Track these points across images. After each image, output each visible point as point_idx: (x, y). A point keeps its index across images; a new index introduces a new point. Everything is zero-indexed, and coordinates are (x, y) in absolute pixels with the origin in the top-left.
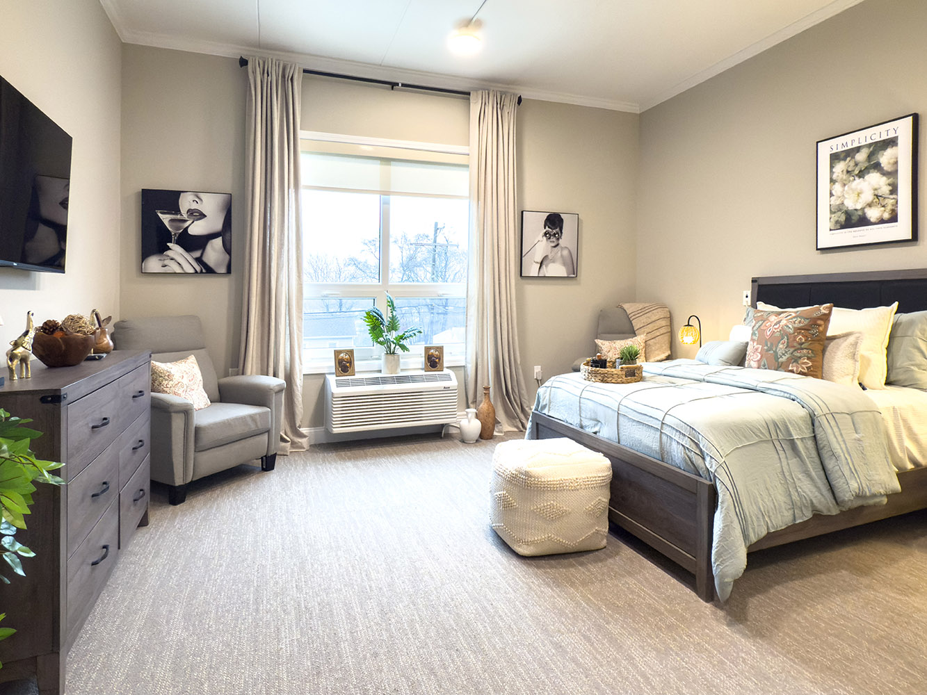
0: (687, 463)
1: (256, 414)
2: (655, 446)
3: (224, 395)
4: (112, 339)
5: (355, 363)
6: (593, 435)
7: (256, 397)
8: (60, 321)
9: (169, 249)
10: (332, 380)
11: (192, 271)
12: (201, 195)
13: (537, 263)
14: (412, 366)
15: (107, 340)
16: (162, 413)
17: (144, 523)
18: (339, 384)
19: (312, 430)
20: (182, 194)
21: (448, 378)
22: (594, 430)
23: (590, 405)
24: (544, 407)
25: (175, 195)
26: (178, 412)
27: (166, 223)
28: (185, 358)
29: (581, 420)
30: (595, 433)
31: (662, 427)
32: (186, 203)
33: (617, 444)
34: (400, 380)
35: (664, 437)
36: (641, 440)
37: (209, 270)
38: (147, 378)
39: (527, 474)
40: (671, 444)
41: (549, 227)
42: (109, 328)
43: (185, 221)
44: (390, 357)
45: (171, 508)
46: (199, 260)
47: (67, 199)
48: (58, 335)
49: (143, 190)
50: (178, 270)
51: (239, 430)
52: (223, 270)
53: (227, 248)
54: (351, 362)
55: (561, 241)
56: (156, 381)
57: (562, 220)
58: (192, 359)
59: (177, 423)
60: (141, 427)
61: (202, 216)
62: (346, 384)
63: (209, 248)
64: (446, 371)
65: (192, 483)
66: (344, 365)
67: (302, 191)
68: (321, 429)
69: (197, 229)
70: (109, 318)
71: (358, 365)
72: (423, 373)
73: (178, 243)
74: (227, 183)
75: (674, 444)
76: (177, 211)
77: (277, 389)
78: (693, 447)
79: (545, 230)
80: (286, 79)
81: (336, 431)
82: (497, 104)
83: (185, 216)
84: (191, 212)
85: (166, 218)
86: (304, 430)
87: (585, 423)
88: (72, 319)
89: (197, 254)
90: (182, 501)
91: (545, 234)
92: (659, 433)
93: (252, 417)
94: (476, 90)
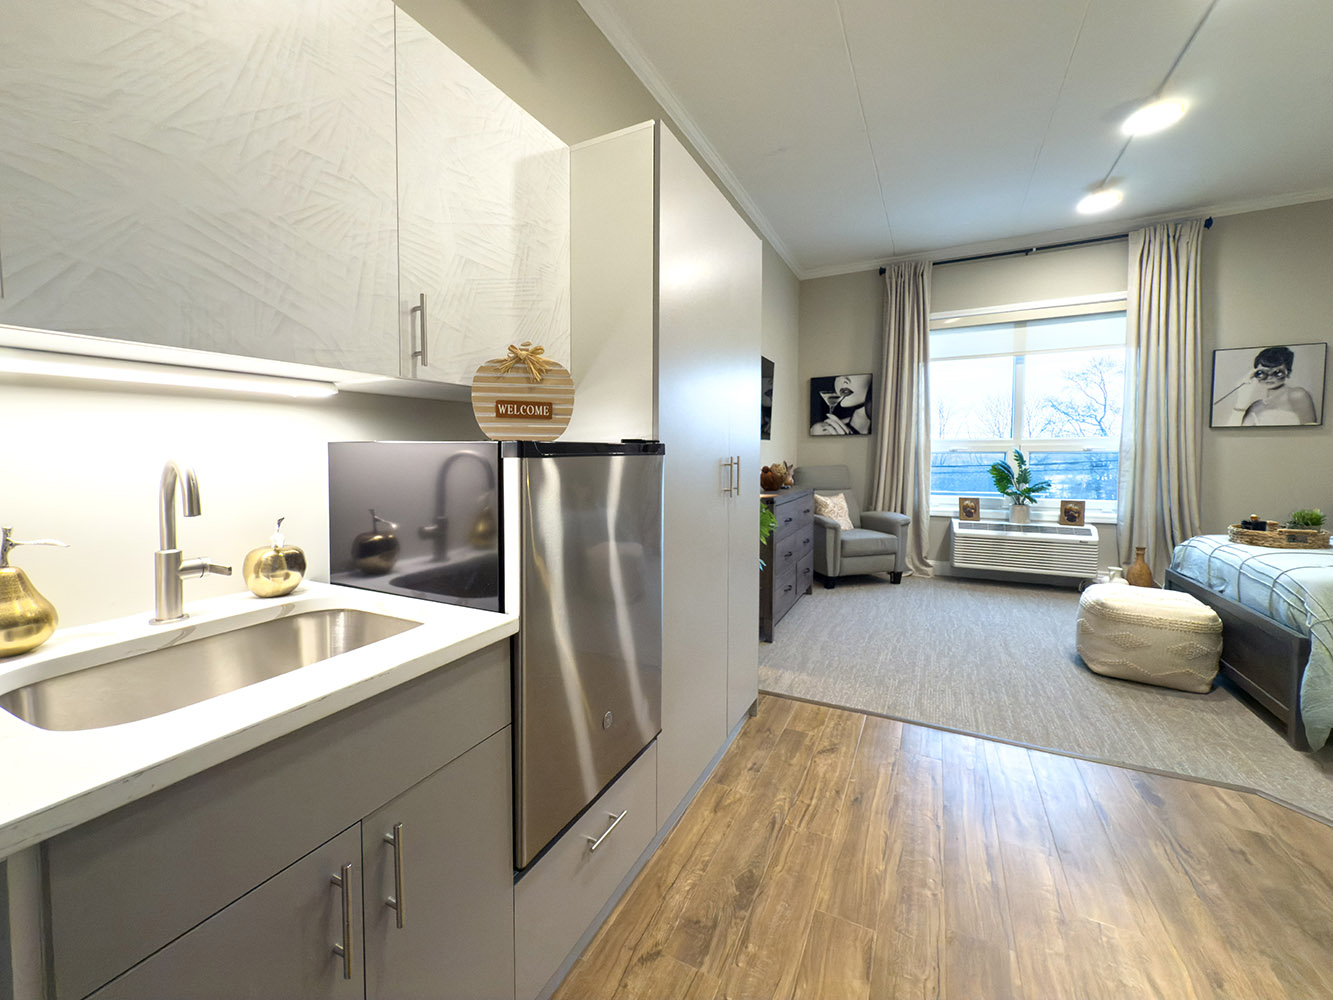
0: (1290, 619)
1: (885, 539)
2: (1266, 603)
3: (864, 523)
4: (793, 477)
5: (981, 510)
6: (1219, 594)
7: (886, 527)
8: (769, 467)
9: (827, 418)
10: (956, 523)
11: (843, 433)
12: (850, 377)
13: (1241, 410)
14: (1044, 519)
15: (790, 479)
16: (821, 527)
17: (809, 592)
18: (961, 526)
19: (938, 563)
20: (837, 379)
21: (1088, 533)
22: (1222, 588)
23: (1218, 563)
24: (1178, 565)
25: (833, 379)
26: (830, 528)
27: (826, 399)
28: (837, 494)
29: (1209, 579)
30: (1221, 592)
31: (1274, 586)
32: (839, 384)
33: (1237, 603)
34: (1027, 529)
35: (1274, 594)
36: (1256, 597)
37: (855, 432)
38: (811, 503)
39: (1102, 605)
40: (1279, 602)
41: (1263, 365)
42: (792, 472)
43: (838, 397)
44: (1018, 508)
45: (826, 590)
46: (848, 425)
47: (771, 390)
48: (769, 473)
49: (813, 380)
50: (834, 433)
51: (874, 548)
52: (866, 432)
53: (869, 415)
54: (976, 509)
55: (1287, 381)
56: (817, 507)
57: (1291, 355)
58: (842, 495)
59: (830, 535)
60: (808, 532)
61: (851, 392)
62: (969, 527)
63: (855, 415)
64: (1086, 527)
65: (839, 578)
66: (969, 511)
67: (931, 365)
68: (945, 563)
69: (847, 402)
70: (792, 466)
71: (983, 512)
72: (1058, 526)
73: (834, 413)
74: (868, 366)
75: (1282, 601)
76: (834, 391)
77: (903, 523)
78: (1298, 605)
79: (1256, 370)
80: (917, 275)
81: (956, 565)
82: (1168, 236)
83: (839, 393)
84: (843, 391)
85: (825, 397)
86: (930, 562)
87: (1214, 581)
88: (776, 466)
89: (847, 421)
90: (832, 587)
91: (1257, 375)
92: (1270, 591)
93: (882, 540)
94: (1136, 229)
